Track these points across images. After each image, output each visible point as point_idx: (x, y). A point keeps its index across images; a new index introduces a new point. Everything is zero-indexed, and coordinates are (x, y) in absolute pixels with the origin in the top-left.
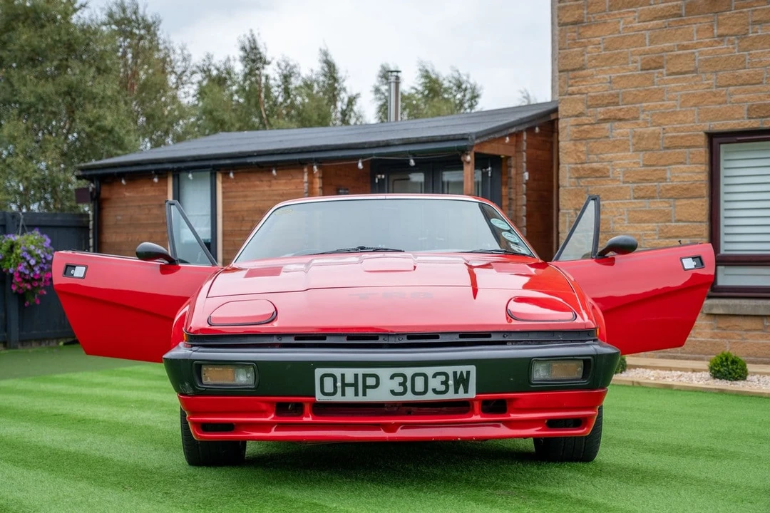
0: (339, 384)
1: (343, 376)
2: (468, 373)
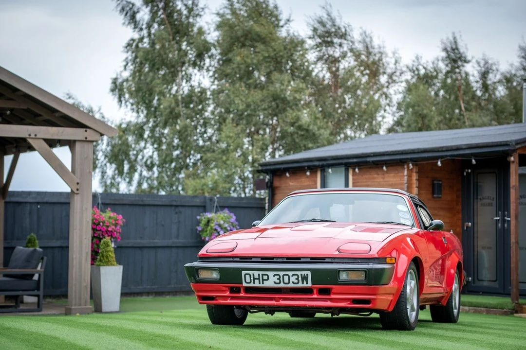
0: (252, 278)
1: (253, 274)
2: (307, 275)
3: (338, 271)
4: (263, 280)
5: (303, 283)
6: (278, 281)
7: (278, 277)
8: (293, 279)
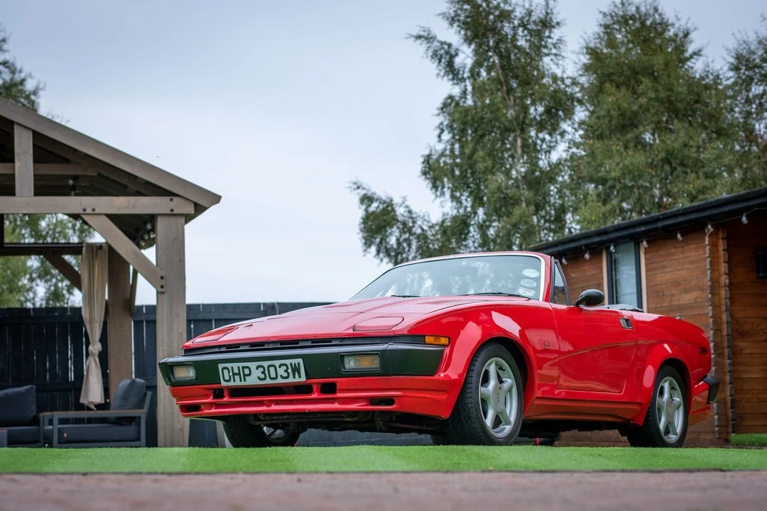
0: (231, 374)
1: (232, 368)
2: (299, 364)
3: (341, 357)
4: (245, 375)
5: (294, 377)
6: (263, 376)
7: (262, 369)
8: (281, 371)
